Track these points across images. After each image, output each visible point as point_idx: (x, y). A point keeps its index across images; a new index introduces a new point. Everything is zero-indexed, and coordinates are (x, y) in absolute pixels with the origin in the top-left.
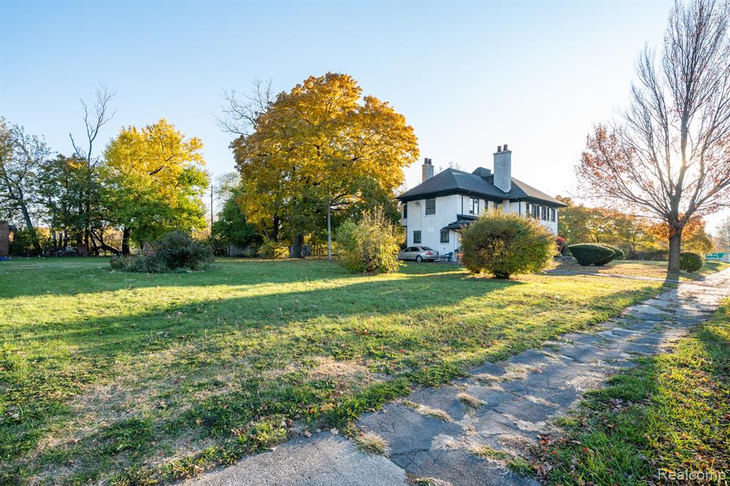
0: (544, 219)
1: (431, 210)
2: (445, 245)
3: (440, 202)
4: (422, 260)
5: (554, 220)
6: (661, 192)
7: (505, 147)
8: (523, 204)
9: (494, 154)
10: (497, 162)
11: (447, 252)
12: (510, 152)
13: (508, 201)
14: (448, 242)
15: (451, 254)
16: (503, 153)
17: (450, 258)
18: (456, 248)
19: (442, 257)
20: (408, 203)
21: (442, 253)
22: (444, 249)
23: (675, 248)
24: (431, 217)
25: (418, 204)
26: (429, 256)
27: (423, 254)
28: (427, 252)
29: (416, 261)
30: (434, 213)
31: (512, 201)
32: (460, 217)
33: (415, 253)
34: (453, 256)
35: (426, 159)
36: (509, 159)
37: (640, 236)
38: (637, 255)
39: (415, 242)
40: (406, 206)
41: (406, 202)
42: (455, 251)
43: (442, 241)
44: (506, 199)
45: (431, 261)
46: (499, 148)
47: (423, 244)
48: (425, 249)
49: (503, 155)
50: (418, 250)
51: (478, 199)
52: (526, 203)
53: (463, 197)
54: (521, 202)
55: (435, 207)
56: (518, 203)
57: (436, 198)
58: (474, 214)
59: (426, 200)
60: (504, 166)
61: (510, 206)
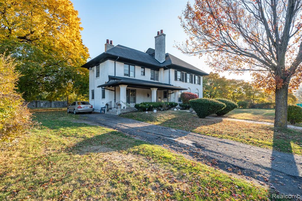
0: (191, 82)
2: (103, 100)
3: (101, 67)
5: (199, 84)
6: (266, 42)
7: (162, 31)
8: (172, 71)
9: (155, 37)
10: (157, 43)
12: (164, 35)
13: (162, 69)
18: (107, 103)
23: (282, 102)
24: (98, 79)
25: (93, 70)
26: (79, 109)
28: (78, 106)
29: (73, 113)
31: (165, 68)
33: (73, 107)
37: (257, 95)
38: (255, 105)
39: (92, 98)
44: (161, 67)
46: (158, 32)
49: (160, 37)
51: (135, 66)
52: (174, 70)
53: (116, 62)
54: (170, 69)
55: (99, 72)
56: (169, 70)
57: (100, 64)
58: (129, 76)
59: (97, 66)
60: (160, 44)
61: (164, 73)
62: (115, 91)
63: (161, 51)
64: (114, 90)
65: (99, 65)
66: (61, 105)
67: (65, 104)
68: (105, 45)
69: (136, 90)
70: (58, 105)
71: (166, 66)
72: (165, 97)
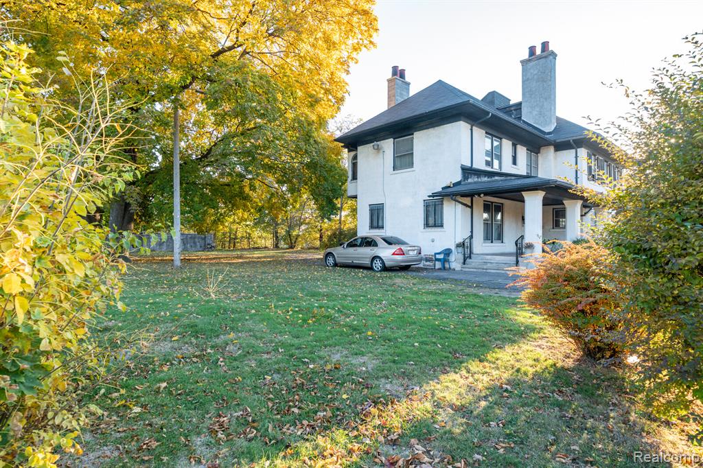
1: (404, 160)
2: (434, 233)
3: (422, 141)
4: (385, 269)
7: (545, 45)
8: (583, 152)
9: (522, 62)
10: (528, 78)
11: (439, 247)
12: (554, 55)
13: (552, 149)
14: (442, 226)
15: (448, 252)
16: (540, 58)
17: (445, 261)
18: (459, 240)
19: (427, 260)
20: (360, 149)
21: (428, 250)
22: (431, 242)
24: (404, 174)
25: (378, 149)
26: (399, 258)
27: (387, 253)
28: (394, 248)
29: (370, 268)
30: (411, 165)
31: (560, 146)
32: (468, 171)
33: (368, 252)
34: (452, 258)
35: (395, 69)
36: (552, 70)
39: (372, 227)
40: (355, 157)
41: (356, 149)
42: (458, 246)
43: (427, 225)
44: (547, 143)
45: (405, 268)
46: (532, 50)
47: (389, 231)
48: (389, 242)
49: (540, 62)
50: (376, 245)
51: (501, 139)
52: (587, 151)
53: (474, 128)
54: (578, 150)
55: (413, 153)
56: (574, 151)
57: (415, 133)
58: (492, 168)
59: (394, 139)
60: (543, 81)
61: (555, 158)
62: (471, 207)
63: (546, 99)
64: (470, 205)
65: (413, 134)
66: (198, 244)
67: (208, 241)
68: (388, 81)
69: (502, 204)
70: (192, 244)
71: (573, 140)
72: (556, 226)
